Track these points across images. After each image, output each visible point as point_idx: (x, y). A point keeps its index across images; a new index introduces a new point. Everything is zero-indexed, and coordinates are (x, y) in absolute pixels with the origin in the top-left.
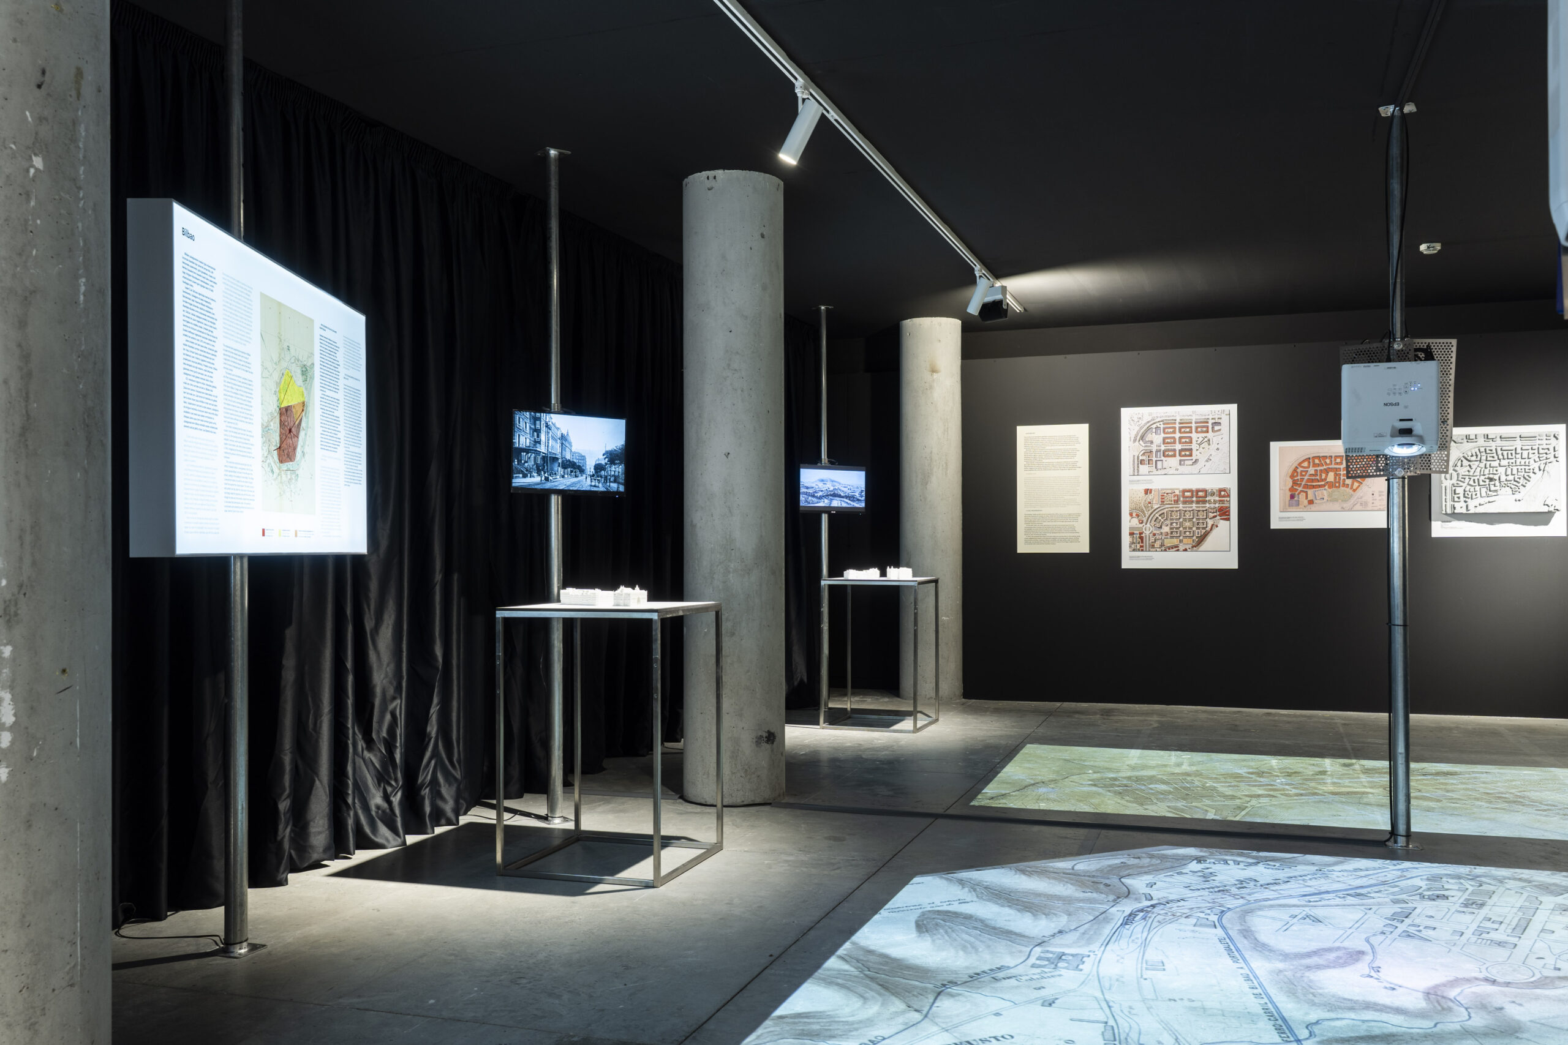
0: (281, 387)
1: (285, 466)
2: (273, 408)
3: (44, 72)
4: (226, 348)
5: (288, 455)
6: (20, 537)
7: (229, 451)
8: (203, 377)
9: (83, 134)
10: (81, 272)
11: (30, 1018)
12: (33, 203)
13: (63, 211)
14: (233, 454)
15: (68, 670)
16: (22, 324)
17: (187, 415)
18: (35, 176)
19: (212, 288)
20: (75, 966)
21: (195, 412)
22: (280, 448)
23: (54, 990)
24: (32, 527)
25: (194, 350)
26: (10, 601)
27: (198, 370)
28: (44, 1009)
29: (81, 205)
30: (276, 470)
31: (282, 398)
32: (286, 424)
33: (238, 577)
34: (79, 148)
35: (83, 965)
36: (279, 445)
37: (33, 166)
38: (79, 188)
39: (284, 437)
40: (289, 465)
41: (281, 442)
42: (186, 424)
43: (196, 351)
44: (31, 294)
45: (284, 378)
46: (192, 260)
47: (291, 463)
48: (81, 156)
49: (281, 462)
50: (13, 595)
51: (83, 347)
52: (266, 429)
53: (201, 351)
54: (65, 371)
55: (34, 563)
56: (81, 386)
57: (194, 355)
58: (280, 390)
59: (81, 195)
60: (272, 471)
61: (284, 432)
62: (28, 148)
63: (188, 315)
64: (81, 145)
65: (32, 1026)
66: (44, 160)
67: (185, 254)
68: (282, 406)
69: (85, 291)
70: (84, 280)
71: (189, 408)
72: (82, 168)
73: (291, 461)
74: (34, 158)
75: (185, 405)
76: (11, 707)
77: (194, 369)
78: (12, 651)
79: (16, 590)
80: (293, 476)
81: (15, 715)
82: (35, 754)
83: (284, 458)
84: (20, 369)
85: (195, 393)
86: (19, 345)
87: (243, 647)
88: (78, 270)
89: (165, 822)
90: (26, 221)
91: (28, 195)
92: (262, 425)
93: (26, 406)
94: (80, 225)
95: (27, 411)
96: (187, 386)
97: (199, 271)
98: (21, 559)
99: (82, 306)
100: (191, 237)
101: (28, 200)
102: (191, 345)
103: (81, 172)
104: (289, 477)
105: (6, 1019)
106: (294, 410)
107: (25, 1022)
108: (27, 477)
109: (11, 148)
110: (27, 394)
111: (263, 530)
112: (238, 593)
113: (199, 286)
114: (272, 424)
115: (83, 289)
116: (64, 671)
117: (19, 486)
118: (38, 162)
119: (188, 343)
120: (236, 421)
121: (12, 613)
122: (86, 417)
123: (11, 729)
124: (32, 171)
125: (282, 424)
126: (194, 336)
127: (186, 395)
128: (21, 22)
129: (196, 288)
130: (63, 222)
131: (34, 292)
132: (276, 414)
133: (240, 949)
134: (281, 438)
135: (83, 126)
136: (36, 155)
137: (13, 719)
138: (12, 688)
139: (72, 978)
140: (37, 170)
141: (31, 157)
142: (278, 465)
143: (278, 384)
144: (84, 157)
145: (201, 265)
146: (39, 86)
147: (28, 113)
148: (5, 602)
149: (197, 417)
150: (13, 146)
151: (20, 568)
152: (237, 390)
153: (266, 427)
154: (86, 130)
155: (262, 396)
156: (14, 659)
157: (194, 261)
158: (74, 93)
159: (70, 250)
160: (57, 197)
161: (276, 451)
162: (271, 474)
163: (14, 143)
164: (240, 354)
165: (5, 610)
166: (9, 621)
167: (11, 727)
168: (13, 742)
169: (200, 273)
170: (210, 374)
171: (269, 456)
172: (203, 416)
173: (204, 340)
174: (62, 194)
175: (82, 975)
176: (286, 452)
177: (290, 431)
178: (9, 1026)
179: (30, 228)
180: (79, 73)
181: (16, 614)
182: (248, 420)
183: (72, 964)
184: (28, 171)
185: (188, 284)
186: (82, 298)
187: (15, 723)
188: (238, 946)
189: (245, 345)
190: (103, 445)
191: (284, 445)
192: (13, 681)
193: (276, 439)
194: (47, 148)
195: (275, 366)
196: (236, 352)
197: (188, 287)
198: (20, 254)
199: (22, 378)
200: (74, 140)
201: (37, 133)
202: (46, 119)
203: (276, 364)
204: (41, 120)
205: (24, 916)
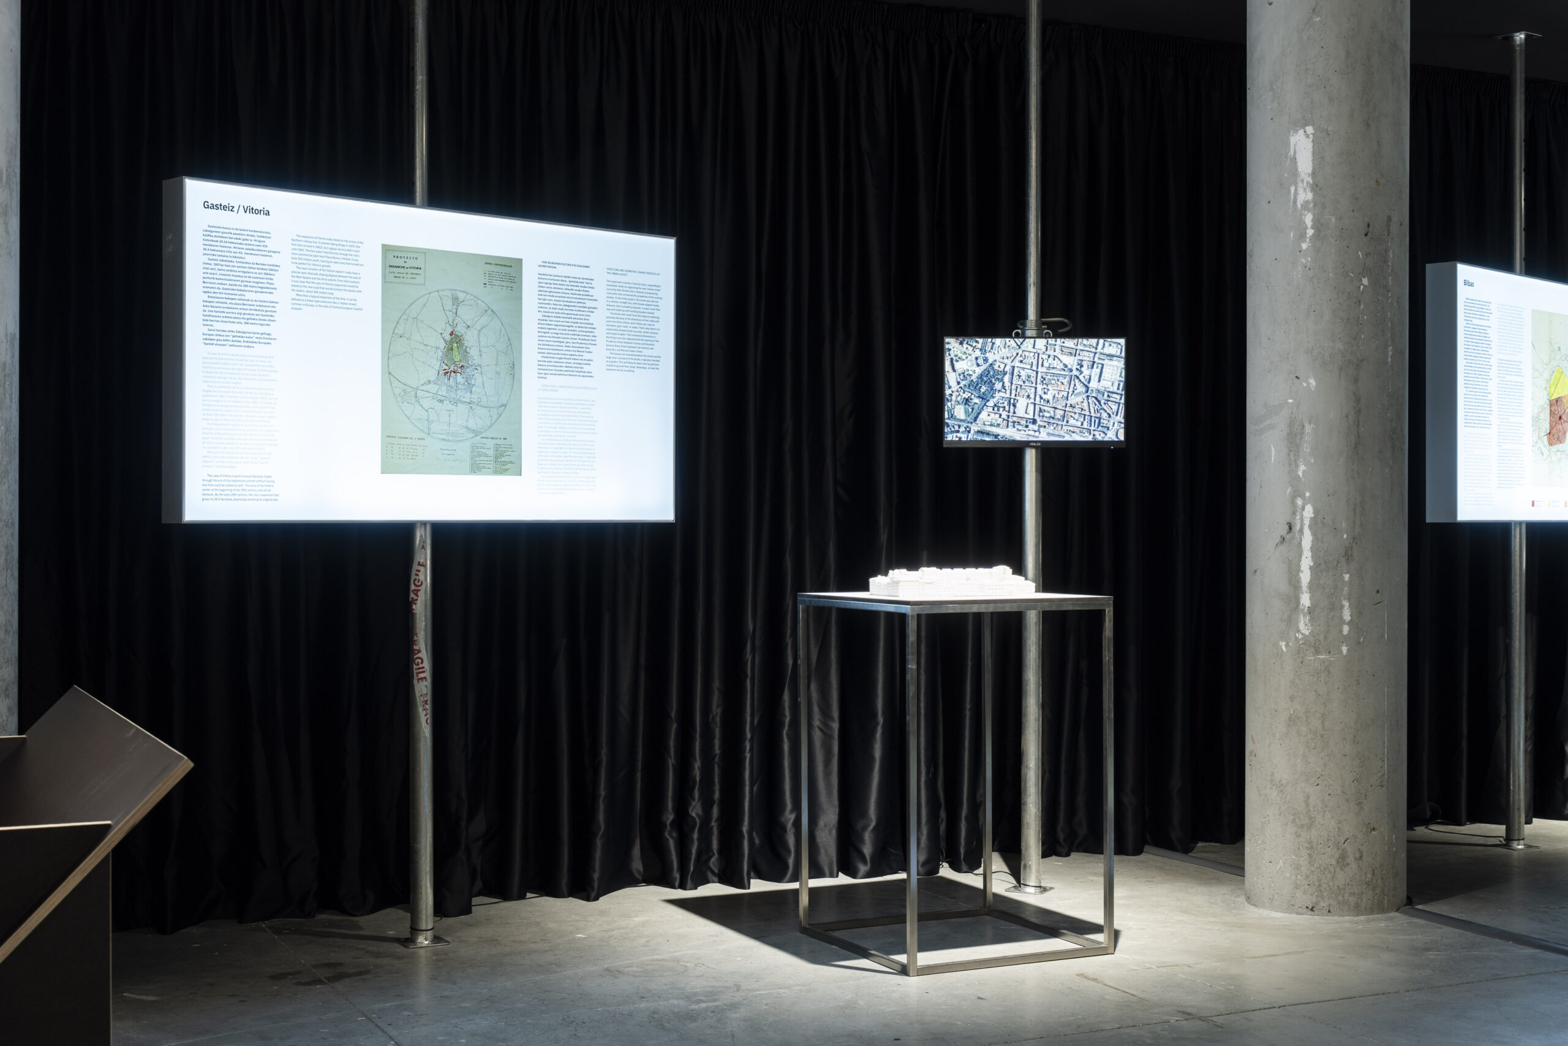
0: (1552, 382)
1: (1554, 448)
2: (1544, 401)
3: (1369, 225)
4: (1500, 361)
5: (1558, 439)
6: (1354, 509)
7: (1501, 441)
8: (1480, 387)
9: (1391, 256)
10: (1389, 343)
11: (1358, 799)
12: (1362, 307)
13: (1379, 308)
14: (1505, 443)
15: (1380, 591)
16: (1356, 381)
17: (1467, 417)
18: (1363, 290)
19: (1488, 318)
20: (1383, 775)
21: (1473, 414)
22: (1550, 433)
23: (1371, 786)
24: (1361, 503)
25: (1473, 369)
26: (1348, 547)
27: (1476, 383)
28: (1366, 796)
29: (1389, 301)
30: (1545, 451)
31: (1552, 392)
32: (1557, 412)
33: (1518, 540)
34: (1388, 265)
35: (1388, 776)
36: (1548, 432)
37: (1362, 284)
38: (1389, 291)
39: (1554, 424)
40: (1560, 446)
41: (1551, 428)
42: (1466, 425)
43: (1475, 369)
44: (1361, 361)
45: (1554, 375)
46: (1471, 301)
47: (1561, 445)
48: (1390, 271)
49: (1551, 444)
50: (1350, 544)
51: (1390, 390)
52: (1536, 420)
53: (1479, 368)
54: (1380, 406)
55: (1362, 525)
56: (1389, 415)
57: (1473, 372)
58: (1550, 385)
59: (1390, 295)
60: (1542, 453)
61: (1554, 419)
62: (1360, 274)
63: (1468, 343)
64: (1390, 264)
65: (1359, 804)
66: (1368, 279)
67: (1467, 299)
68: (1553, 398)
69: (1392, 354)
70: (1391, 348)
71: (1468, 412)
72: (1391, 278)
73: (1561, 442)
74: (1363, 279)
75: (1466, 410)
76: (1349, 611)
77: (1473, 383)
78: (1349, 577)
79: (1351, 541)
80: (1563, 456)
81: (1351, 616)
82: (1362, 640)
83: (1554, 441)
84: (1355, 407)
85: (1473, 400)
86: (1354, 394)
87: (1520, 598)
88: (1388, 342)
89: (1464, 744)
90: (1359, 318)
91: (1359, 302)
92: (1533, 416)
93: (1358, 430)
94: (1389, 314)
95: (1358, 433)
96: (1467, 396)
97: (1477, 308)
98: (1354, 522)
99: (1390, 364)
100: (1471, 285)
101: (1360, 306)
102: (1470, 365)
103: (1390, 280)
104: (1559, 457)
105: (1346, 796)
106: (1564, 400)
107: (1356, 800)
108: (1358, 473)
109: (1351, 276)
110: (1358, 422)
111: (1533, 502)
112: (1518, 553)
113: (1478, 320)
114: (1542, 414)
115: (1390, 353)
116: (1378, 591)
117: (1353, 478)
118: (1365, 281)
119: (1468, 364)
120: (1507, 417)
121: (1350, 555)
122: (1391, 433)
123: (1349, 624)
124: (1362, 287)
125: (1552, 413)
126: (1473, 358)
127: (1466, 403)
128: (1356, 199)
129: (1475, 321)
130: (1379, 315)
131: (1363, 360)
132: (1546, 406)
133: (1518, 845)
134: (1550, 426)
135: (1391, 251)
136: (1364, 277)
137: (1350, 618)
138: (1349, 600)
139: (1382, 781)
140: (1365, 286)
141: (1361, 279)
142: (1548, 448)
143: (1548, 381)
144: (1392, 270)
145: (1479, 303)
146: (1366, 235)
147: (1360, 253)
148: (1346, 547)
149: (1474, 418)
150: (1352, 275)
151: (1354, 528)
152: (1510, 392)
153: (1536, 418)
154: (1393, 253)
155: (1532, 394)
156: (1350, 581)
157: (1474, 302)
158: (1386, 233)
159: (1383, 331)
160: (1376, 300)
161: (1546, 437)
162: (1541, 455)
163: (1352, 273)
164: (1513, 363)
165: (1346, 552)
166: (1348, 559)
167: (1349, 622)
168: (1350, 631)
169: (1478, 310)
170: (1486, 384)
171: (1540, 442)
172: (1480, 417)
173: (1481, 359)
174: (1379, 298)
175: (1388, 782)
176: (1556, 436)
177: (1560, 418)
178: (1347, 800)
179: (1360, 322)
180: (1389, 219)
181: (1352, 556)
182: (1519, 415)
183: (1382, 773)
184: (1360, 288)
185: (1468, 320)
186: (1390, 359)
187: (1351, 620)
188: (1516, 842)
189: (1516, 355)
190: (1402, 450)
191: (1554, 431)
192: (1350, 595)
193: (1546, 427)
194: (1370, 271)
195: (1545, 366)
196: (1509, 363)
197: (1469, 322)
198: (1355, 339)
199: (1355, 413)
200: (1386, 262)
201: (1365, 264)
202: (1370, 254)
203: (1546, 364)
204: (1367, 255)
205: (1355, 737)
